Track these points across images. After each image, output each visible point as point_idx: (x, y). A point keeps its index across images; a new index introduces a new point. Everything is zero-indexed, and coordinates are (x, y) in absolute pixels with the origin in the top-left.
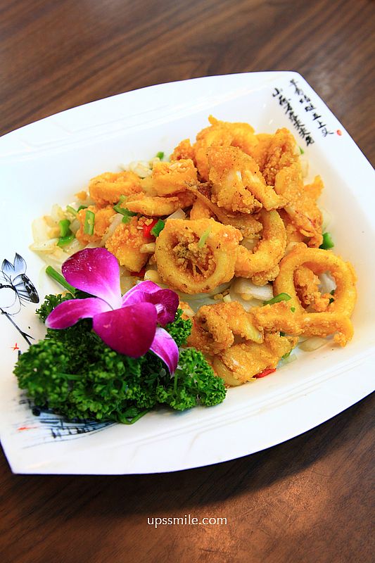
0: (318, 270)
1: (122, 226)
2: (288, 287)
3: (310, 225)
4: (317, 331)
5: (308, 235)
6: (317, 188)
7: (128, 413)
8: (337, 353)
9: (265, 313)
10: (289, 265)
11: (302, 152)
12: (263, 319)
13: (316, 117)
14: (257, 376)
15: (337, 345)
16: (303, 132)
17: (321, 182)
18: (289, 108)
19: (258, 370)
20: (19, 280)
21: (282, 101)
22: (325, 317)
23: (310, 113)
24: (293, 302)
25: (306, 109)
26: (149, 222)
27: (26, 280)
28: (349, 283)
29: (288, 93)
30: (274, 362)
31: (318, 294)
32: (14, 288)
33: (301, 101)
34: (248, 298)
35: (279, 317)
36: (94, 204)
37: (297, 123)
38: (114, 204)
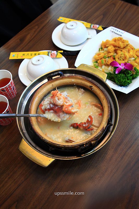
0: (137, 52)
1: (109, 59)
2: (136, 57)
3: (131, 47)
9: (137, 61)
10: (134, 53)
13: (119, 32)
16: (119, 35)
18: (114, 32)
21: (112, 32)
24: (138, 58)
29: (112, 30)
33: (115, 30)
36: (98, 60)
37: (117, 34)
38: (103, 58)
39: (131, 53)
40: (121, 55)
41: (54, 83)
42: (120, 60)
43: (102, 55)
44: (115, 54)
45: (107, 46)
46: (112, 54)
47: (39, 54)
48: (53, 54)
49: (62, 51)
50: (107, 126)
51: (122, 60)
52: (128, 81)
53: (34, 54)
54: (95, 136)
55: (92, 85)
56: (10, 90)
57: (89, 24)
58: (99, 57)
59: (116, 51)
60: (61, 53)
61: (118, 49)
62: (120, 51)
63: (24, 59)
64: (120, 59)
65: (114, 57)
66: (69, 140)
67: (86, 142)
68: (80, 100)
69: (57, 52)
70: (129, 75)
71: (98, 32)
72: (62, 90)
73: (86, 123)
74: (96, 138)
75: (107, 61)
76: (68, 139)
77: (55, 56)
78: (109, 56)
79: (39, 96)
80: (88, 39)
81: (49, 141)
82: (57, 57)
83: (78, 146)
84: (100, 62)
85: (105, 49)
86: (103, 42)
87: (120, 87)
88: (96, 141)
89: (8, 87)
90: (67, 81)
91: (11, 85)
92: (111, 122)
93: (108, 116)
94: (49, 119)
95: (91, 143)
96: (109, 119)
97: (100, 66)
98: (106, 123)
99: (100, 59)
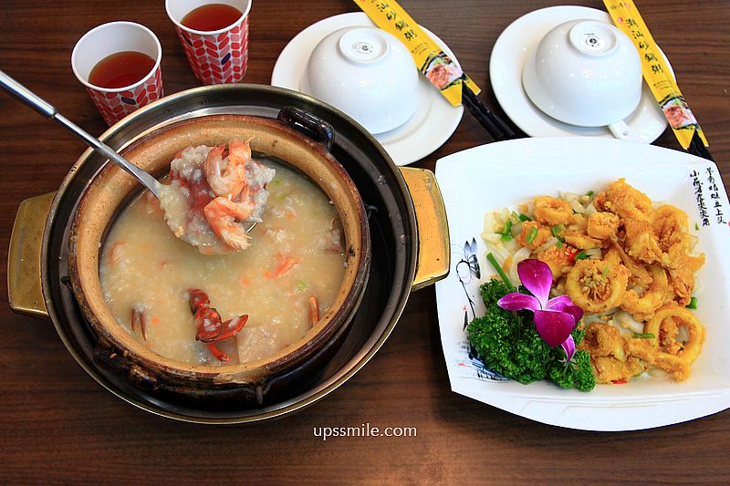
1: (555, 248)
3: (684, 289)
4: (665, 366)
5: (681, 295)
6: (700, 261)
7: (524, 377)
8: (673, 386)
9: (635, 344)
10: (662, 314)
11: (697, 229)
12: (633, 348)
13: (717, 205)
14: (614, 382)
15: (675, 379)
16: (703, 213)
17: (704, 258)
18: (700, 190)
19: (616, 378)
20: (472, 259)
21: (696, 182)
22: (674, 359)
23: (714, 201)
24: (655, 341)
25: (712, 195)
26: (574, 251)
27: (476, 260)
28: (699, 339)
29: (703, 178)
30: (628, 377)
31: (674, 341)
32: (468, 263)
33: (710, 188)
34: (626, 326)
35: (643, 350)
36: (536, 219)
37: (701, 205)
38: (551, 226)
39: (646, 304)
40: (599, 273)
41: (284, 141)
42: (582, 285)
43: (559, 216)
44: (596, 254)
45: (608, 204)
46: (581, 242)
47: (408, 36)
48: (446, 72)
49: (477, 91)
50: (245, 386)
51: (586, 288)
52: (510, 365)
53: (398, 20)
54: (170, 369)
55: (357, 252)
56: (207, 55)
57: (676, 91)
58: (543, 213)
59: (606, 246)
60: (466, 90)
61: (618, 245)
62: (619, 260)
63: (362, 11)
64: (582, 280)
65: (575, 258)
66: (141, 316)
67: (136, 355)
68: (302, 259)
69: (463, 77)
70: (527, 349)
71: (667, 140)
72: (298, 185)
73: (218, 324)
74: (167, 374)
75: (546, 246)
76: (141, 310)
77: (443, 83)
78: (568, 238)
80: (606, 130)
81: (74, 259)
82: (445, 92)
83: (109, 342)
84: (526, 228)
85: (591, 208)
86: (622, 180)
87: (465, 356)
88: (155, 380)
89: (203, 39)
90: (319, 174)
91: (217, 44)
92: (263, 390)
93: (268, 364)
94: (162, 205)
95: (130, 366)
96: (274, 381)
97: (517, 241)
98: (245, 375)
99: (542, 220)
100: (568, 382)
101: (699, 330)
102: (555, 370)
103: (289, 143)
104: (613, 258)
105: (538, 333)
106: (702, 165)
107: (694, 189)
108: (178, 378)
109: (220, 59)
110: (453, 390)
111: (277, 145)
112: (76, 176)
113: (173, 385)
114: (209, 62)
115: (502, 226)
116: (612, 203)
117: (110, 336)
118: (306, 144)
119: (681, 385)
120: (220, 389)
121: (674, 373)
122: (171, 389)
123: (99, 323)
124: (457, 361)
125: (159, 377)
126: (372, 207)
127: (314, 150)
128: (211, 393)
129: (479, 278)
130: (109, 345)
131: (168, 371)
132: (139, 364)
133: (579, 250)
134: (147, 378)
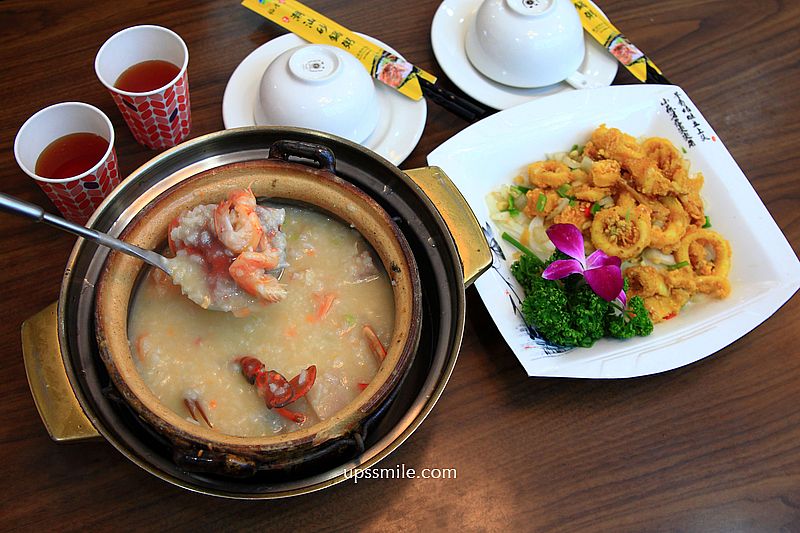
0: (704, 242)
1: (569, 207)
2: (684, 257)
3: (697, 211)
5: (696, 217)
6: (699, 181)
7: (586, 340)
8: (719, 304)
9: (675, 276)
10: (688, 240)
11: (685, 152)
12: (674, 281)
13: (696, 124)
14: (666, 318)
15: (719, 298)
16: (686, 136)
17: (702, 178)
18: (675, 116)
19: (667, 314)
20: (493, 243)
21: (669, 109)
22: (712, 279)
23: (691, 121)
24: (689, 268)
25: (688, 117)
26: (588, 205)
27: (496, 243)
28: (726, 253)
29: (674, 103)
30: (678, 309)
31: (705, 262)
32: (492, 248)
34: (658, 262)
35: (685, 279)
36: (537, 186)
37: (681, 129)
38: (555, 189)
39: (672, 234)
40: (622, 218)
41: (284, 178)
42: (608, 235)
43: (559, 176)
44: (608, 202)
45: (601, 152)
46: (592, 194)
47: (346, 44)
48: (397, 70)
49: (433, 80)
50: (341, 438)
51: (613, 237)
52: (573, 333)
53: (330, 32)
54: (264, 446)
55: (401, 267)
56: (154, 116)
57: (613, 30)
58: (543, 179)
59: (616, 192)
60: (422, 82)
61: (629, 188)
62: (634, 200)
63: (290, 32)
64: (607, 231)
65: (592, 212)
66: (196, 403)
67: (221, 444)
68: (339, 292)
69: (415, 70)
70: (587, 312)
71: (623, 78)
72: (306, 220)
73: (286, 385)
74: (261, 453)
75: (559, 208)
76: (194, 398)
77: (397, 81)
78: (579, 195)
79: (201, 195)
80: (565, 84)
81: (113, 365)
82: (399, 90)
83: (188, 440)
84: (532, 198)
85: (587, 160)
86: (603, 126)
87: (526, 338)
88: (253, 464)
89: (149, 100)
90: (332, 200)
91: (164, 101)
92: (362, 436)
93: (363, 407)
94: (176, 281)
95: (224, 458)
96: (368, 423)
97: (526, 213)
98: (340, 427)
99: (544, 186)
100: (631, 332)
101: (724, 244)
102: (614, 324)
103: (290, 178)
104: (627, 201)
105: (593, 292)
106: (669, 92)
107: (669, 116)
108: (276, 453)
109: (168, 117)
110: (530, 374)
111: (277, 184)
112: (72, 278)
113: (268, 463)
114: (156, 124)
115: (505, 203)
116: (605, 150)
117: (186, 434)
118: (309, 174)
119: (727, 300)
120: (318, 451)
121: (715, 292)
122: (266, 468)
123: (168, 424)
124: (523, 345)
125: (254, 459)
126: (396, 219)
127: (319, 178)
128: (309, 457)
129: (504, 259)
130: (187, 444)
131: (262, 449)
132: (229, 452)
133: (593, 203)
134: (245, 464)
